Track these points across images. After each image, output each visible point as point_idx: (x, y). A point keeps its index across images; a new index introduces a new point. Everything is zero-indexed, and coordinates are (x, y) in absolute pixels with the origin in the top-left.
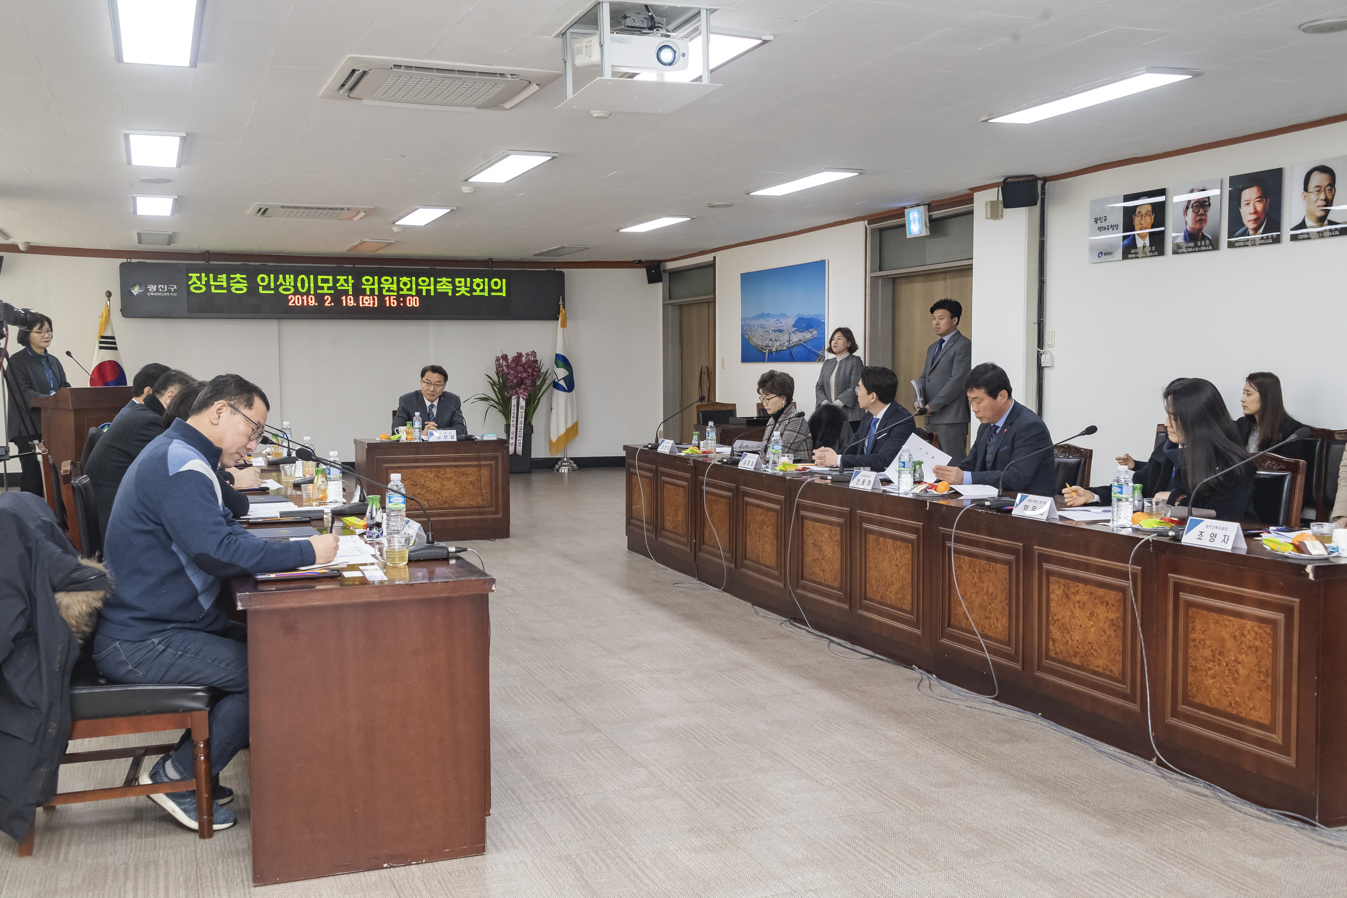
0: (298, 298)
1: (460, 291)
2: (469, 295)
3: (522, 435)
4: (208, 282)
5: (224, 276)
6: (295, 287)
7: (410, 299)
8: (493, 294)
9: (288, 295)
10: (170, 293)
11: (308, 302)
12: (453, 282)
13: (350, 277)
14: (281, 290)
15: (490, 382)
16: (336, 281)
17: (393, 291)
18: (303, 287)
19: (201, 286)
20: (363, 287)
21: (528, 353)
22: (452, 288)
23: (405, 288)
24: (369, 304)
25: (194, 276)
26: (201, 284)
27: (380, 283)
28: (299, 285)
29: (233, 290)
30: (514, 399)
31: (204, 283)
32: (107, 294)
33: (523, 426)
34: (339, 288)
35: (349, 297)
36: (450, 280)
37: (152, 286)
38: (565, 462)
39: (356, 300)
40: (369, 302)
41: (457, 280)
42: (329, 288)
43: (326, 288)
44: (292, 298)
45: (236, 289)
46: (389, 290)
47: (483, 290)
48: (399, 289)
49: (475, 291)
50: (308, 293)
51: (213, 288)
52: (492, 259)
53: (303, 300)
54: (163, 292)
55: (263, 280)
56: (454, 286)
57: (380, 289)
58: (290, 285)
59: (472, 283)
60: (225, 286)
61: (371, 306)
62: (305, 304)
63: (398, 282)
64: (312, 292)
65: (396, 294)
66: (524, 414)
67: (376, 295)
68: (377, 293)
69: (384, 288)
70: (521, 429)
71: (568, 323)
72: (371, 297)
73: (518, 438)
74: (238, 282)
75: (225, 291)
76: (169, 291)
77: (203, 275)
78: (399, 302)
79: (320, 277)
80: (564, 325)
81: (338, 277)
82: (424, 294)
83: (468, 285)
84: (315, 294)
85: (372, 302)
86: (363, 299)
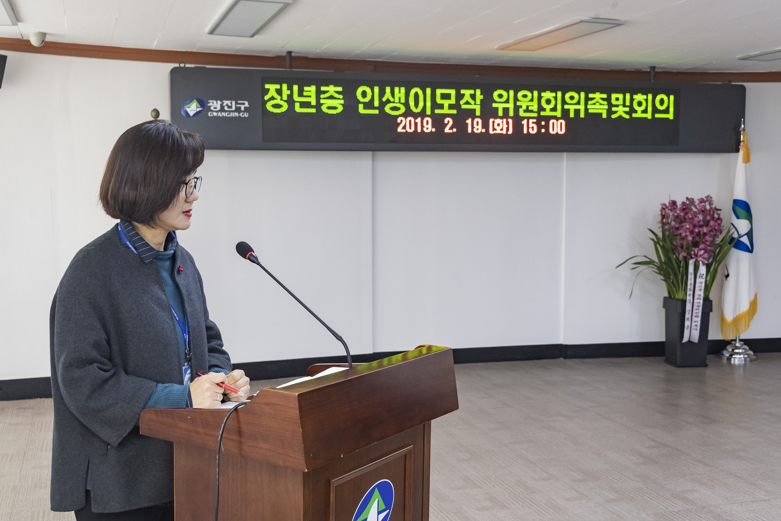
0: (410, 121)
1: (616, 112)
2: (627, 117)
3: (700, 314)
4: (290, 97)
5: (313, 88)
6: (406, 104)
7: (553, 123)
8: (657, 116)
9: (397, 117)
10: (239, 113)
11: (422, 126)
12: (608, 100)
13: (478, 92)
14: (387, 109)
15: (653, 240)
16: (459, 97)
17: (532, 111)
18: (416, 105)
19: (281, 103)
20: (494, 105)
21: (702, 199)
22: (606, 107)
23: (548, 107)
24: (502, 130)
25: (272, 88)
26: (281, 99)
27: (516, 99)
28: (412, 103)
29: (324, 108)
30: (692, 263)
31: (285, 98)
32: (154, 114)
33: (701, 301)
34: (464, 107)
35: (476, 120)
36: (605, 96)
37: (215, 102)
38: (737, 348)
39: (485, 125)
40: (501, 127)
41: (614, 96)
42: (451, 107)
43: (446, 106)
44: (402, 121)
45: (329, 108)
46: (527, 110)
47: (645, 111)
48: (541, 109)
49: (636, 112)
50: (422, 114)
51: (297, 105)
52: (654, 68)
53: (416, 124)
54: (230, 112)
55: (364, 94)
56: (610, 105)
57: (517, 108)
58: (400, 102)
59: (632, 100)
60: (314, 103)
61: (504, 132)
62: (419, 130)
63: (540, 98)
64: (428, 112)
65: (535, 115)
66: (703, 285)
67: (511, 118)
68: (511, 114)
69: (521, 107)
70: (699, 306)
71: (752, 157)
72: (505, 120)
73: (694, 319)
74: (331, 97)
75: (313, 110)
76: (238, 110)
77: (285, 86)
78: (540, 127)
79: (439, 92)
80: (747, 159)
81: (463, 91)
82: (572, 115)
83: (628, 103)
84: (433, 116)
85: (505, 126)
86: (493, 122)
